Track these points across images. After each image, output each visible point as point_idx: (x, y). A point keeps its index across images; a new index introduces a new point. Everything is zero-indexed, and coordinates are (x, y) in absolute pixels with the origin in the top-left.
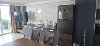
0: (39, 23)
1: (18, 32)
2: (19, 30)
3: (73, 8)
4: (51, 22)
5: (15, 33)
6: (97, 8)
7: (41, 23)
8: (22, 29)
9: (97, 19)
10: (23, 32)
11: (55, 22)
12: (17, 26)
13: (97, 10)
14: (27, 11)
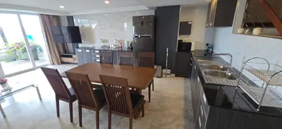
0: (102, 44)
1: (63, 63)
2: (65, 59)
3: (152, 20)
4: (121, 42)
5: (59, 64)
6: (180, 21)
7: (106, 44)
8: (71, 57)
9: (180, 34)
10: (75, 62)
11: (128, 42)
12: (59, 52)
13: (181, 23)
14: (76, 25)
